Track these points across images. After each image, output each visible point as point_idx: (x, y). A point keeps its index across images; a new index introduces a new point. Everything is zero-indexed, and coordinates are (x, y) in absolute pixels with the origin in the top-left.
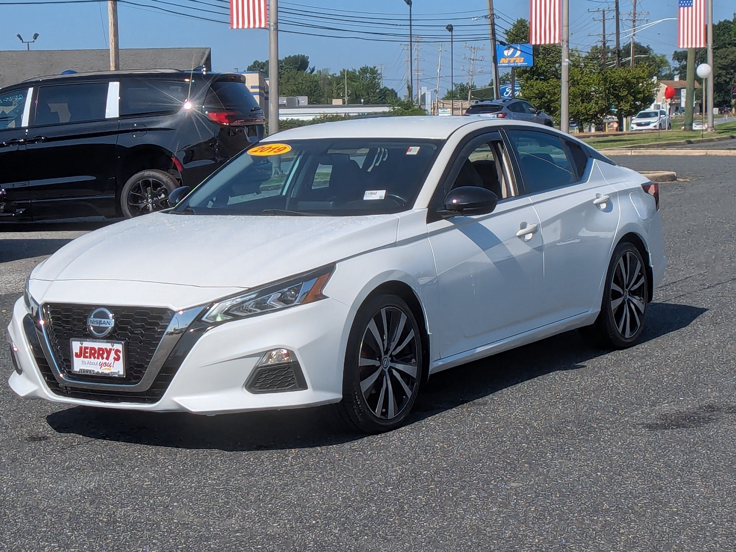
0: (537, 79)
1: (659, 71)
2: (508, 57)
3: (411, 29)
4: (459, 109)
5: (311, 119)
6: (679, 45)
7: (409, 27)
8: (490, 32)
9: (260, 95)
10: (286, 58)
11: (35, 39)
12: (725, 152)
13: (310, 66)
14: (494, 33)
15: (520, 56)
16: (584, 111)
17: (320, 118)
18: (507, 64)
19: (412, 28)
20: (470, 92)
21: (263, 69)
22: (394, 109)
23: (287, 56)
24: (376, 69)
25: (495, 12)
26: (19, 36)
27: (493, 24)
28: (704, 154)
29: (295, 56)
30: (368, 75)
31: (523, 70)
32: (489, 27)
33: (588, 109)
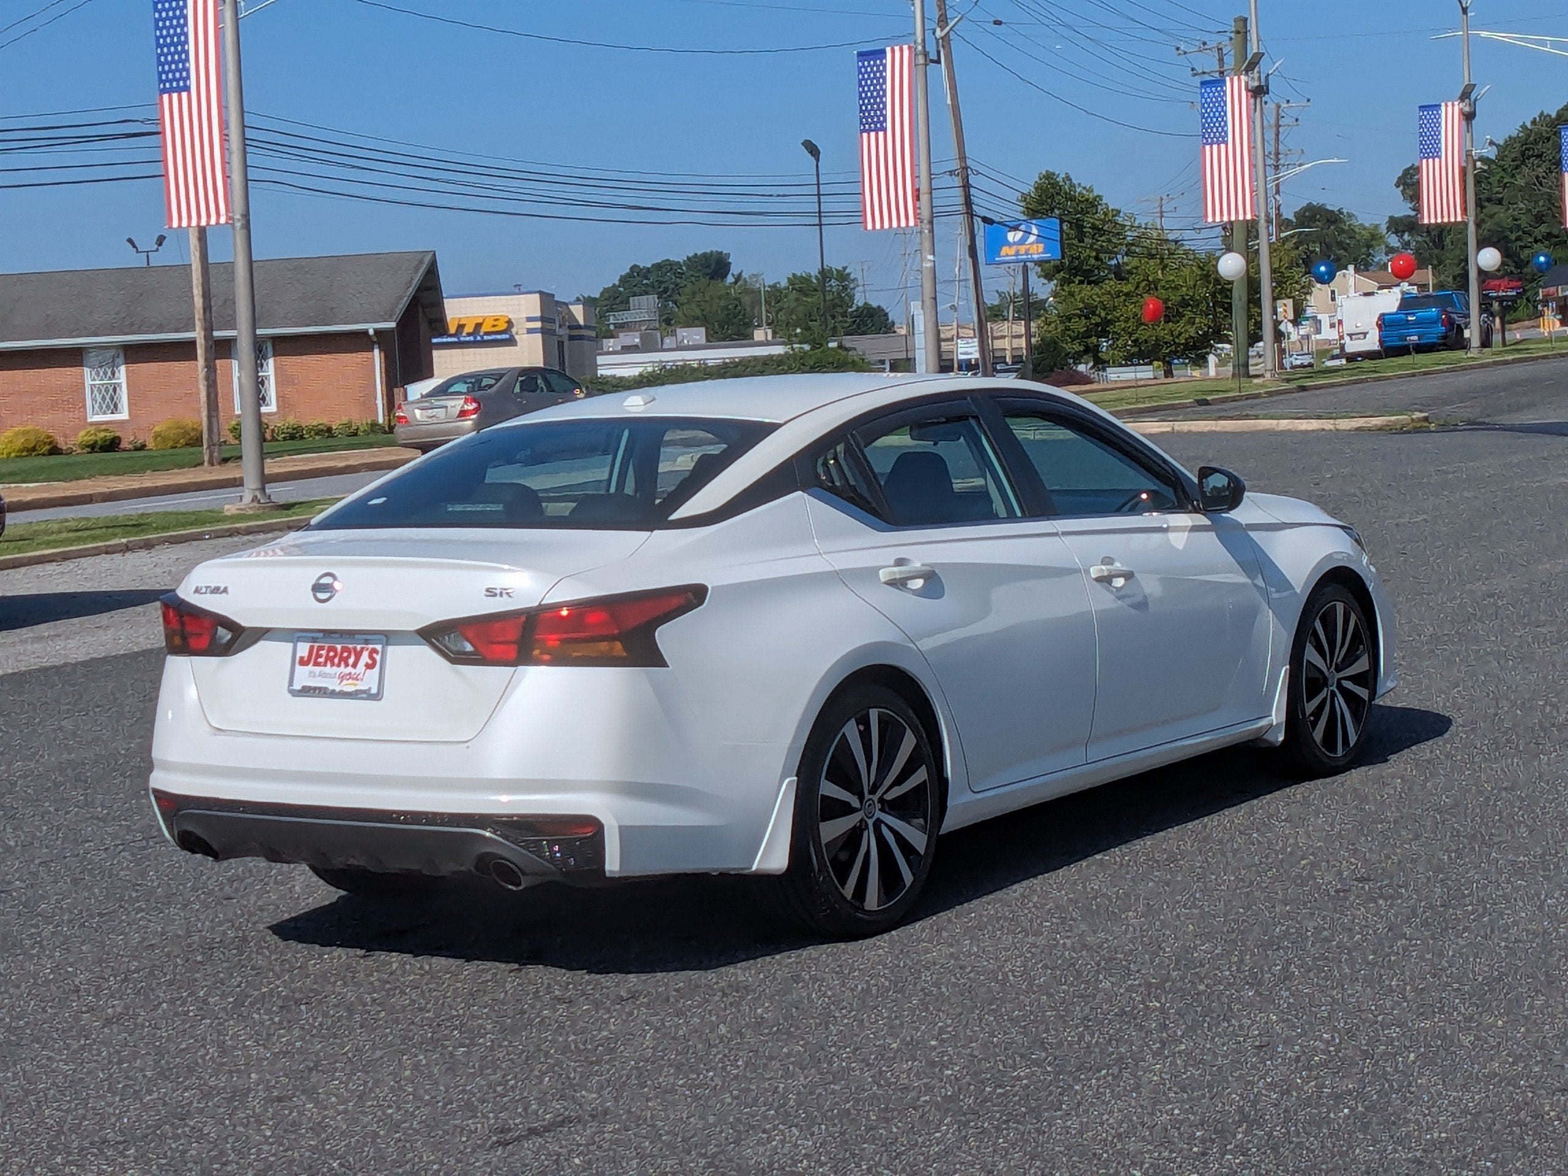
0: (1081, 282)
1: (1369, 255)
2: (1015, 243)
3: (819, 203)
4: (1003, 337)
5: (637, 374)
6: (1206, 216)
7: (815, 199)
8: (961, 200)
9: (542, 333)
10: (688, 258)
11: (160, 244)
12: (1206, 426)
13: (734, 270)
14: (968, 203)
15: (1037, 242)
16: (1169, 338)
17: (654, 371)
18: (1014, 258)
19: (822, 200)
20: (1011, 307)
21: (649, 279)
22: (793, 349)
23: (691, 255)
24: (847, 271)
25: (969, 162)
26: (130, 241)
27: (966, 186)
28: (1169, 429)
29: (704, 254)
30: (833, 282)
31: (1055, 267)
32: (959, 192)
33: (1176, 333)
